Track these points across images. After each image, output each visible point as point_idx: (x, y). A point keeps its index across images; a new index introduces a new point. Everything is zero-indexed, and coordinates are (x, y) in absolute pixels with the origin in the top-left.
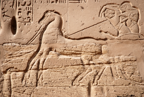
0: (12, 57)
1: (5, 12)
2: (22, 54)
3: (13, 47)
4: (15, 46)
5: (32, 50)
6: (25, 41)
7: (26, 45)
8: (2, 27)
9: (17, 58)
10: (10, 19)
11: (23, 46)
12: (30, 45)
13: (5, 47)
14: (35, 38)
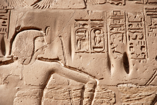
0: (131, 100)
1: (114, 48)
2: (142, 97)
3: (129, 88)
4: (131, 87)
5: (153, 92)
6: (143, 81)
7: (144, 87)
8: (114, 65)
9: (137, 102)
10: (121, 56)
11: (140, 88)
12: (148, 86)
13: (120, 88)
14: (154, 78)
